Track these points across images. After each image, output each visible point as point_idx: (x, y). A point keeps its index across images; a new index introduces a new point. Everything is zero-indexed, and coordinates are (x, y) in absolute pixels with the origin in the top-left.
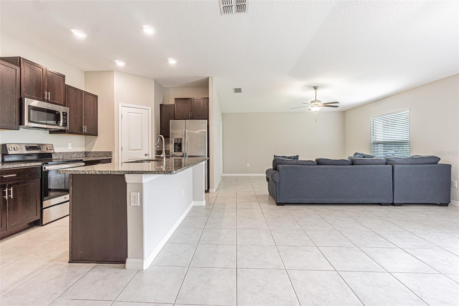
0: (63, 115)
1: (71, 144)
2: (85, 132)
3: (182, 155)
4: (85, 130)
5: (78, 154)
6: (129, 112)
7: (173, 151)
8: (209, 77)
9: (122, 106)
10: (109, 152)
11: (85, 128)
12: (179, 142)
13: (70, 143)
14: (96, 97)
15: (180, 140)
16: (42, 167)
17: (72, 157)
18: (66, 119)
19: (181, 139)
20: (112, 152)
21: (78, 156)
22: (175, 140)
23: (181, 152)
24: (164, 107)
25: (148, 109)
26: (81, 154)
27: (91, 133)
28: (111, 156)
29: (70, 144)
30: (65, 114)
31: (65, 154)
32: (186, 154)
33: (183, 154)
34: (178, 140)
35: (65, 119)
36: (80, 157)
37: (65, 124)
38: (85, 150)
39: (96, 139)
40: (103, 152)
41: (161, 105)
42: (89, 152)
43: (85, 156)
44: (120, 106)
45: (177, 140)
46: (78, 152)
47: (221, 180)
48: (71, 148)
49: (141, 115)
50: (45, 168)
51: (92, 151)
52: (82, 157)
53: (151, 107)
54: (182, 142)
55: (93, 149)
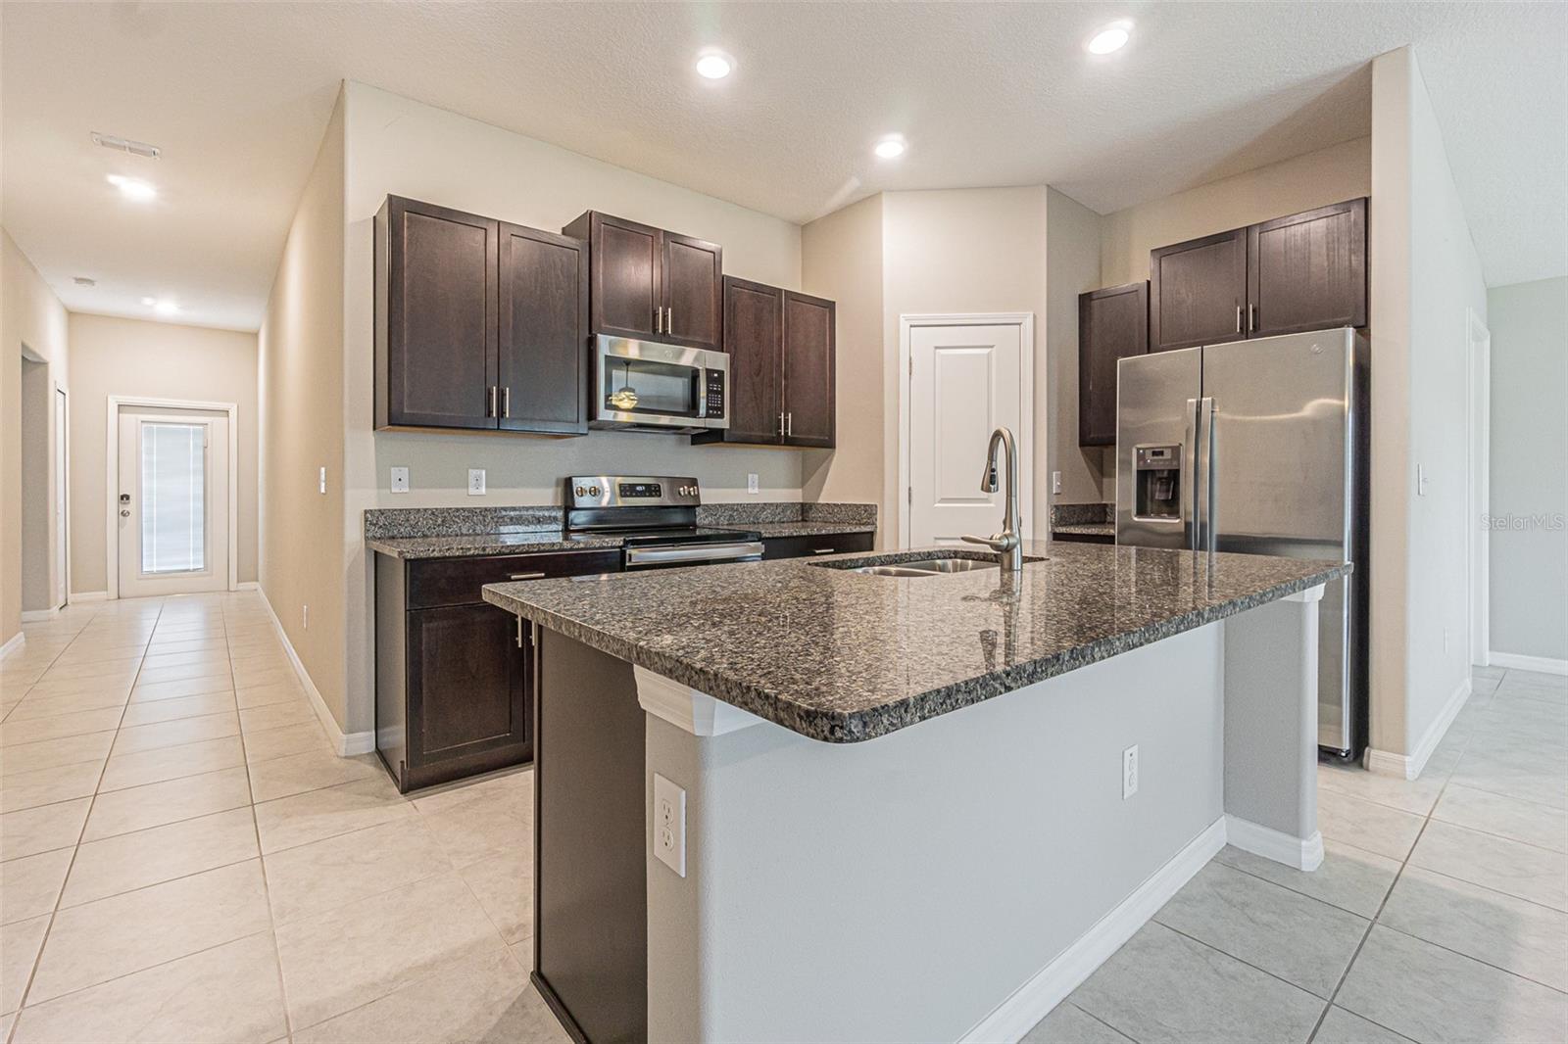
0: (710, 380)
1: (756, 476)
2: (786, 433)
3: (1182, 531)
4: (786, 428)
5: (777, 511)
6: (936, 348)
7: (1134, 511)
9: (911, 326)
10: (865, 506)
11: (786, 421)
12: (1160, 464)
13: (755, 473)
14: (830, 306)
15: (1168, 455)
16: (623, 553)
17: (760, 520)
18: (722, 393)
19: (1176, 450)
20: (876, 506)
21: (777, 519)
22: (1141, 457)
23: (1175, 514)
24: (1095, 303)
25: (1020, 324)
26: (789, 512)
27: (811, 437)
28: (873, 524)
29: (753, 478)
30: (716, 375)
31: (737, 510)
32: (1203, 526)
33: (1188, 525)
34: (1162, 453)
35: (717, 392)
36: (783, 522)
37: (717, 409)
38: (803, 497)
39: (831, 460)
40: (850, 505)
41: (1085, 300)
42: (811, 506)
43: (800, 518)
44: (904, 326)
45: (1154, 455)
46: (777, 505)
47: (1476, 695)
48: (756, 490)
49: (986, 351)
50: (631, 558)
51: (821, 501)
52: (792, 522)
53: (1032, 314)
54: (1179, 464)
55: (823, 494)
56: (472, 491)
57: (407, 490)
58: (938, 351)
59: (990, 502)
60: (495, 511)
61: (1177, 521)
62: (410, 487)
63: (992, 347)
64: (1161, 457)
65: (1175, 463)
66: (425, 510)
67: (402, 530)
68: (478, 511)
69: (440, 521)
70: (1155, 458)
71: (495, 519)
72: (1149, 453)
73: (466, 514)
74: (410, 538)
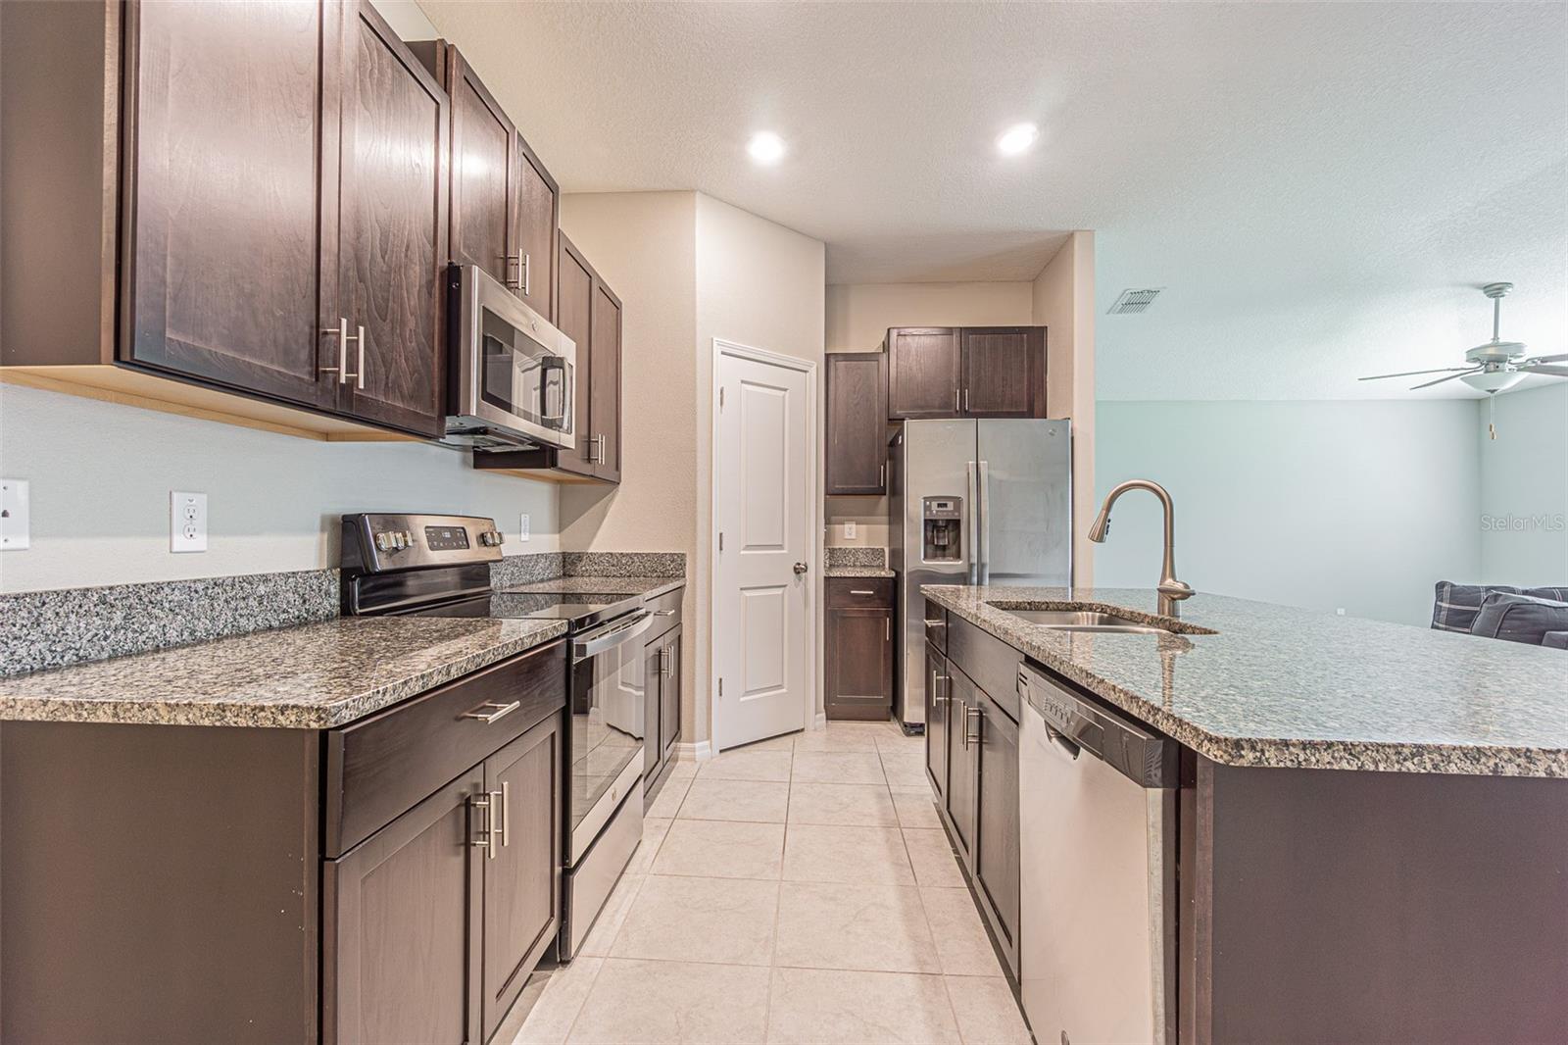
1: (528, 517)
3: (965, 570)
4: (601, 454)
6: (743, 381)
7: (922, 556)
8: (1071, 236)
9: (723, 354)
10: (672, 555)
11: (602, 445)
12: (946, 513)
14: (620, 307)
15: (951, 506)
16: (569, 644)
19: (957, 501)
20: (685, 556)
22: (927, 508)
23: (958, 556)
25: (806, 372)
29: (525, 519)
32: (982, 566)
33: (970, 566)
34: (945, 505)
38: (564, 545)
39: (612, 499)
40: (647, 555)
42: (580, 557)
43: (562, 572)
44: (717, 352)
45: (939, 505)
49: (782, 396)
50: (582, 649)
51: (595, 550)
53: (813, 363)
54: (959, 515)
55: (595, 541)
56: (180, 542)
57: (24, 542)
58: (744, 385)
59: (783, 549)
60: (233, 586)
61: (960, 562)
62: (32, 536)
63: (786, 390)
64: (945, 509)
65: (956, 514)
66: (85, 592)
67: (22, 652)
68: (200, 587)
69: (118, 618)
70: (941, 509)
71: (233, 604)
72: (934, 504)
73: (177, 596)
74: (43, 670)
